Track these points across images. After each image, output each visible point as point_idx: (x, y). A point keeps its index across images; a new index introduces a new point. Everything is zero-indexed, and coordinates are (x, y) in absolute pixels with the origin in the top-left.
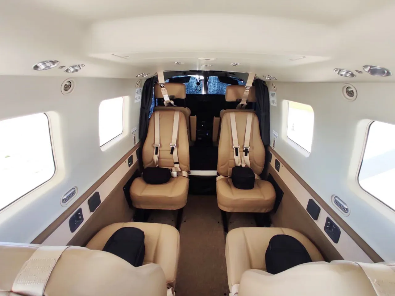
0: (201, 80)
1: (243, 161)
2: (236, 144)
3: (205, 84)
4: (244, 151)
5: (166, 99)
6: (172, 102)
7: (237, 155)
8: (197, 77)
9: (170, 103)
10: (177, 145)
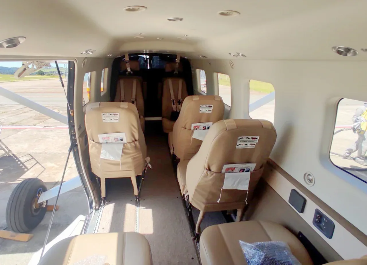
0: (148, 59)
1: (178, 109)
2: (173, 98)
3: (150, 61)
4: (178, 102)
5: (129, 69)
6: (132, 72)
7: (174, 104)
8: (144, 56)
9: (131, 73)
10: (136, 100)
